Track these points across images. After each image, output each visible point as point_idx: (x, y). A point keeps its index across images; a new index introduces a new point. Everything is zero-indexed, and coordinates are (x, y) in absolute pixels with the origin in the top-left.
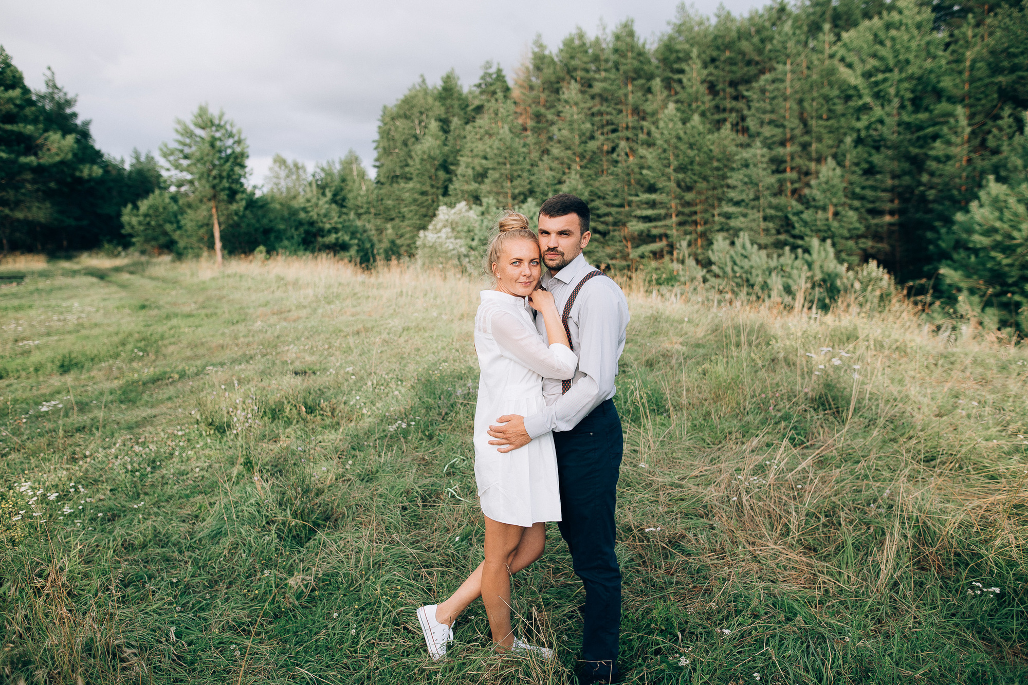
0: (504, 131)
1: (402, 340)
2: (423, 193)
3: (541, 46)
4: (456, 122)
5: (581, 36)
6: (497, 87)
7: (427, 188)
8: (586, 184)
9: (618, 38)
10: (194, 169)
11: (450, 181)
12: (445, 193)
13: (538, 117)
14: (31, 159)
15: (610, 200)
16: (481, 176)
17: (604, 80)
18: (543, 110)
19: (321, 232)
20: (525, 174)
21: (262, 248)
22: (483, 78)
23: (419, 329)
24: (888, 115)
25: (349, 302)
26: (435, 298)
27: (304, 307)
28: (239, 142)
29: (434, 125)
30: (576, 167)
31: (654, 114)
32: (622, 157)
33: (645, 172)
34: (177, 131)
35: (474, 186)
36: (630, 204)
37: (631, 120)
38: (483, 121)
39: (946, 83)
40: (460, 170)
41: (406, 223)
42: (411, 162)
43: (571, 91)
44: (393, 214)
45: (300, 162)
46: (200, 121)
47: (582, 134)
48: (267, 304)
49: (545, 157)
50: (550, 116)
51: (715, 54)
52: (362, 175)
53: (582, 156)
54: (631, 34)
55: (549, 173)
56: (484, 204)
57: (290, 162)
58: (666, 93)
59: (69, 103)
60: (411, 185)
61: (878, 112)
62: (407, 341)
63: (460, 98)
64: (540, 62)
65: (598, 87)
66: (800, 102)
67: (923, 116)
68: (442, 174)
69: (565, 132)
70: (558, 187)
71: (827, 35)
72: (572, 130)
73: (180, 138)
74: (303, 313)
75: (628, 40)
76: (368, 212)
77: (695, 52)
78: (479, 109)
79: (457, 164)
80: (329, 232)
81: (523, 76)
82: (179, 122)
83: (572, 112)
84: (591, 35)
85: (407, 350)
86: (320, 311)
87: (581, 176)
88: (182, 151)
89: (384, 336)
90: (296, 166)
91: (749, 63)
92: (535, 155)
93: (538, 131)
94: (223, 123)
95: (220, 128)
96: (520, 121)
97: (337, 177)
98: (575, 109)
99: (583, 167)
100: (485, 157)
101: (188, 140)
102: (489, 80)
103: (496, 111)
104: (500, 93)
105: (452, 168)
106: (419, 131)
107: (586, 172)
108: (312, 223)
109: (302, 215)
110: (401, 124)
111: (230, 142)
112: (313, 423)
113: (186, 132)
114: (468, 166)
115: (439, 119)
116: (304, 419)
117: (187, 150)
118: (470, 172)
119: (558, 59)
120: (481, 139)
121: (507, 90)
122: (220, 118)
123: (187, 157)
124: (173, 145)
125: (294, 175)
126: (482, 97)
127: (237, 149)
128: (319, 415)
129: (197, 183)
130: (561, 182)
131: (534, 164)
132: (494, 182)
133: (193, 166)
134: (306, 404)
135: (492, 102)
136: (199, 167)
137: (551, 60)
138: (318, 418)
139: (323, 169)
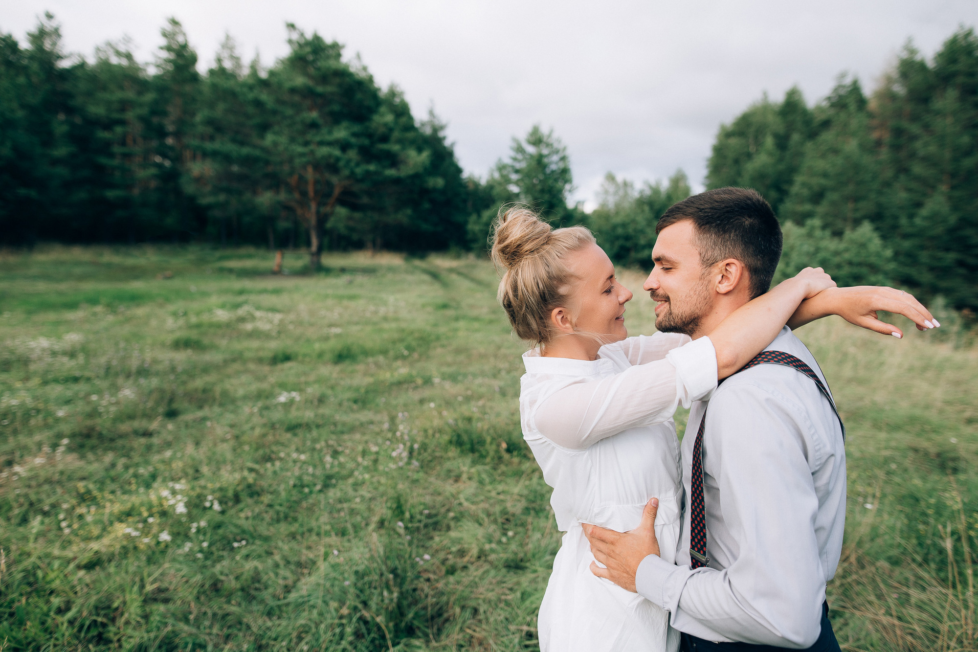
0: (851, 146)
3: (912, 52)
4: (796, 137)
6: (851, 99)
8: (955, 208)
10: (522, 184)
11: (781, 200)
13: (898, 132)
14: (391, 172)
16: (817, 197)
18: (905, 124)
20: (873, 196)
22: (836, 90)
28: (563, 159)
29: (769, 142)
30: (944, 188)
34: (512, 149)
35: (806, 207)
38: (828, 137)
40: (795, 189)
42: (739, 180)
43: (947, 100)
45: (630, 180)
46: (532, 139)
47: (956, 150)
49: (902, 177)
50: (915, 129)
53: (953, 175)
55: (904, 195)
56: (809, 227)
57: (620, 178)
59: (442, 128)
63: (805, 112)
64: (909, 68)
68: (774, 194)
69: (932, 149)
70: (914, 211)
72: (942, 146)
73: (514, 154)
78: (826, 124)
79: (790, 182)
81: (883, 86)
82: (514, 139)
83: (946, 125)
87: (950, 198)
88: (513, 167)
90: (626, 184)
92: (889, 173)
93: (896, 147)
94: (550, 141)
95: (548, 145)
96: (875, 135)
97: (663, 196)
98: (949, 120)
99: (953, 188)
100: (825, 175)
101: (520, 156)
102: (842, 92)
103: (846, 125)
104: (853, 107)
105: (785, 187)
106: (752, 149)
107: (957, 193)
108: (627, 238)
109: (620, 231)
110: (734, 141)
111: (555, 158)
112: (507, 465)
113: (520, 149)
114: (804, 184)
115: (776, 136)
116: (500, 458)
117: (518, 166)
118: (805, 192)
119: (930, 64)
120: (823, 156)
121: (861, 102)
122: (549, 136)
123: (517, 171)
124: (507, 161)
125: (621, 192)
126: (832, 112)
127: (561, 165)
128: (518, 456)
129: (522, 196)
130: (919, 205)
131: (887, 184)
132: (833, 204)
133: (522, 180)
134: (510, 439)
135: (843, 116)
136: (527, 181)
137: (922, 67)
138: (516, 460)
139: (651, 187)
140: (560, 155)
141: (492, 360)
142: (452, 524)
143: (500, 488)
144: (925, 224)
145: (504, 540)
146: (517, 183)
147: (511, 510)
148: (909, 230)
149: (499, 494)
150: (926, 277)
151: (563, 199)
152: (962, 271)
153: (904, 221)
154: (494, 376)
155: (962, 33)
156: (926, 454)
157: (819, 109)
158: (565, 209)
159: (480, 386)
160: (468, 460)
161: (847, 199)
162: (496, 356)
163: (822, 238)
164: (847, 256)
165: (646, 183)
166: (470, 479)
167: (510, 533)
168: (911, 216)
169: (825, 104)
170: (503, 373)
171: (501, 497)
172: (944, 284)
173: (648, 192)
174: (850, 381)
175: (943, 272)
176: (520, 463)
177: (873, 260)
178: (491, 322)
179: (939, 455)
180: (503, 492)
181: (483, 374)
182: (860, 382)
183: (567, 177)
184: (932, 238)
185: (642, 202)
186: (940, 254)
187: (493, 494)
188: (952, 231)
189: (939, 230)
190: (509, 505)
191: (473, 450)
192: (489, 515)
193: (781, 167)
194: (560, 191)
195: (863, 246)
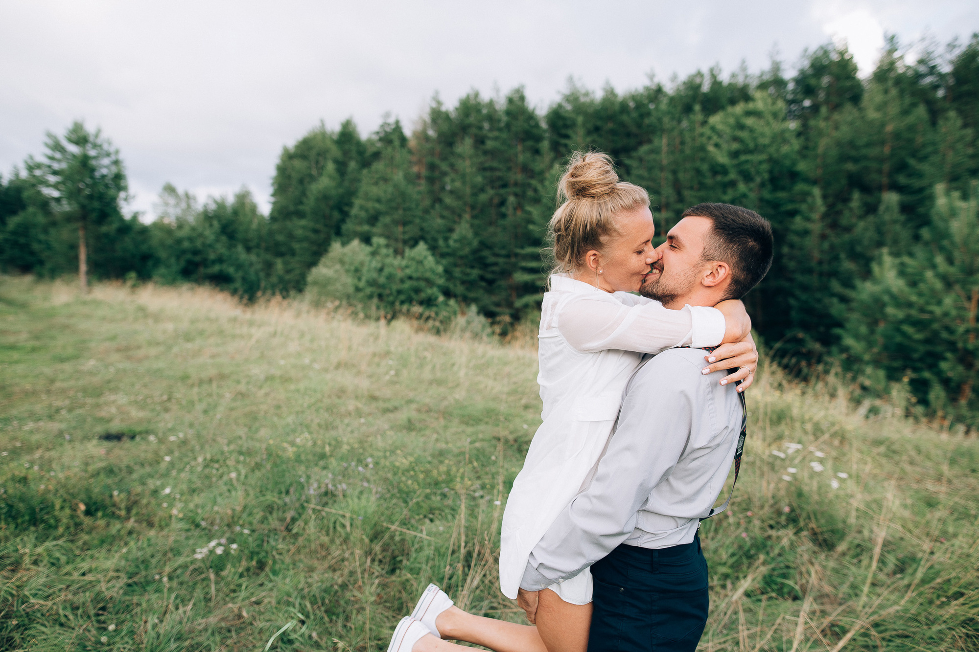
0: (399, 176)
1: (261, 393)
2: (316, 231)
3: (439, 103)
4: (353, 165)
5: (477, 95)
6: (395, 138)
7: (319, 226)
8: (476, 234)
9: (510, 101)
10: (62, 187)
11: (343, 221)
12: (338, 233)
13: (432, 167)
15: (497, 250)
16: (373, 219)
17: (496, 139)
18: (437, 161)
19: (205, 263)
20: (417, 221)
21: (133, 275)
22: (382, 126)
23: (285, 380)
24: (751, 190)
25: (212, 340)
26: (312, 341)
27: (158, 344)
28: (116, 163)
29: (330, 167)
30: (467, 217)
31: (542, 173)
32: (510, 212)
33: (531, 227)
34: (47, 145)
35: (366, 228)
36: (516, 255)
37: (519, 177)
38: (379, 166)
39: (802, 166)
40: (354, 211)
41: (297, 258)
42: (305, 200)
43: (465, 146)
44: (283, 249)
45: (191, 192)
46: (74, 137)
47: (473, 186)
48: (113, 338)
49: (437, 206)
50: (444, 167)
51: (599, 123)
52: (254, 209)
53: (473, 207)
54: (522, 98)
55: (440, 221)
56: (375, 245)
57: (180, 190)
58: (552, 155)
60: (303, 222)
61: (742, 187)
62: (267, 395)
63: (359, 143)
64: (438, 116)
65: (490, 144)
66: (674, 172)
67: (782, 195)
68: (336, 215)
69: (458, 184)
70: (448, 234)
71: (698, 115)
72: (464, 183)
73: (49, 152)
74: (153, 351)
75: (519, 103)
76: (258, 246)
77: (580, 119)
78: (377, 155)
79: (350, 205)
80: (214, 262)
81: (419, 128)
82: (49, 135)
83: (466, 166)
84: (486, 96)
85: (264, 407)
86: (176, 349)
87: (472, 226)
88: (49, 167)
89: (242, 387)
90: (187, 196)
91: (629, 135)
92: (427, 202)
93: (431, 180)
94: (99, 141)
95: (95, 146)
96: (415, 169)
97: (229, 211)
98: (468, 163)
99: (474, 217)
100: (379, 201)
101: (58, 155)
102: (388, 129)
103: (392, 158)
104: (397, 143)
105: (346, 209)
106: (314, 172)
107: (476, 222)
108: (196, 252)
109: (186, 245)
110: (298, 164)
111: (106, 161)
112: (89, 533)
113: (57, 147)
114: (362, 208)
115: (336, 161)
116: (78, 525)
117: (56, 166)
118: (363, 214)
119: (453, 115)
120: (376, 183)
121: (403, 140)
122: (97, 135)
123: (55, 173)
124: (41, 159)
125: (183, 205)
126: (379, 145)
127: (114, 169)
128: (103, 517)
129: (64, 202)
130: (451, 230)
131: (426, 211)
132: (386, 226)
133: (63, 183)
134: (90, 498)
135: (389, 149)
136: (69, 184)
137: (446, 117)
138: (101, 523)
139: (215, 202)
140: (113, 158)
141: (44, 397)
142: (17, 636)
143: (85, 566)
144: (457, 245)
145: (104, 639)
146: (56, 186)
147: (107, 594)
148: (445, 250)
149: (84, 574)
150: (460, 289)
151: (118, 209)
152: (483, 284)
153: (441, 243)
154: (51, 417)
155: (471, 93)
156: (507, 441)
157: (369, 141)
158: (121, 219)
159: (31, 432)
160: (30, 538)
161: (396, 223)
162: (48, 392)
163: (387, 256)
164: (408, 271)
165: (209, 196)
166: (35, 563)
167: (112, 627)
168: (446, 239)
169: (375, 137)
170: (64, 412)
171: (89, 577)
172: (472, 295)
173: (213, 207)
174: (431, 383)
175: (470, 284)
176: (108, 525)
177: (428, 275)
178: (34, 350)
179: (516, 441)
180: (90, 571)
181: (34, 417)
182: (439, 382)
183: (122, 183)
184: (462, 257)
185: (208, 217)
186: (468, 270)
187: (76, 575)
188: (475, 252)
189: (467, 251)
190: (103, 586)
191: (34, 521)
192: (75, 608)
193: (341, 191)
194: (114, 199)
195: (420, 262)
